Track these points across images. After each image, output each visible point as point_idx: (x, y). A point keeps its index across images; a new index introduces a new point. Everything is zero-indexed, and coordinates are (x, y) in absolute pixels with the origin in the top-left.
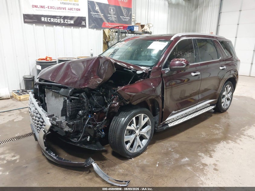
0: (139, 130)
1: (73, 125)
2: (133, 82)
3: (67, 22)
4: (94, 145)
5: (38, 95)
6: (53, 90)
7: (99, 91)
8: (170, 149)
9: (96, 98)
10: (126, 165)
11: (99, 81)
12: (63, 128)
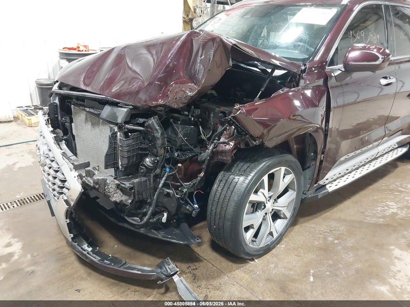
0: (272, 201)
1: (131, 188)
2: (266, 95)
4: (177, 231)
5: (58, 117)
6: (88, 109)
7: (187, 113)
8: (330, 239)
9: (183, 129)
10: (243, 275)
11: (191, 90)
12: (109, 196)
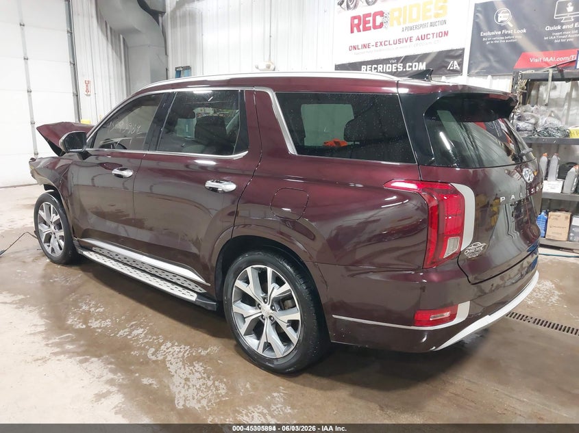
3: (410, 69)
